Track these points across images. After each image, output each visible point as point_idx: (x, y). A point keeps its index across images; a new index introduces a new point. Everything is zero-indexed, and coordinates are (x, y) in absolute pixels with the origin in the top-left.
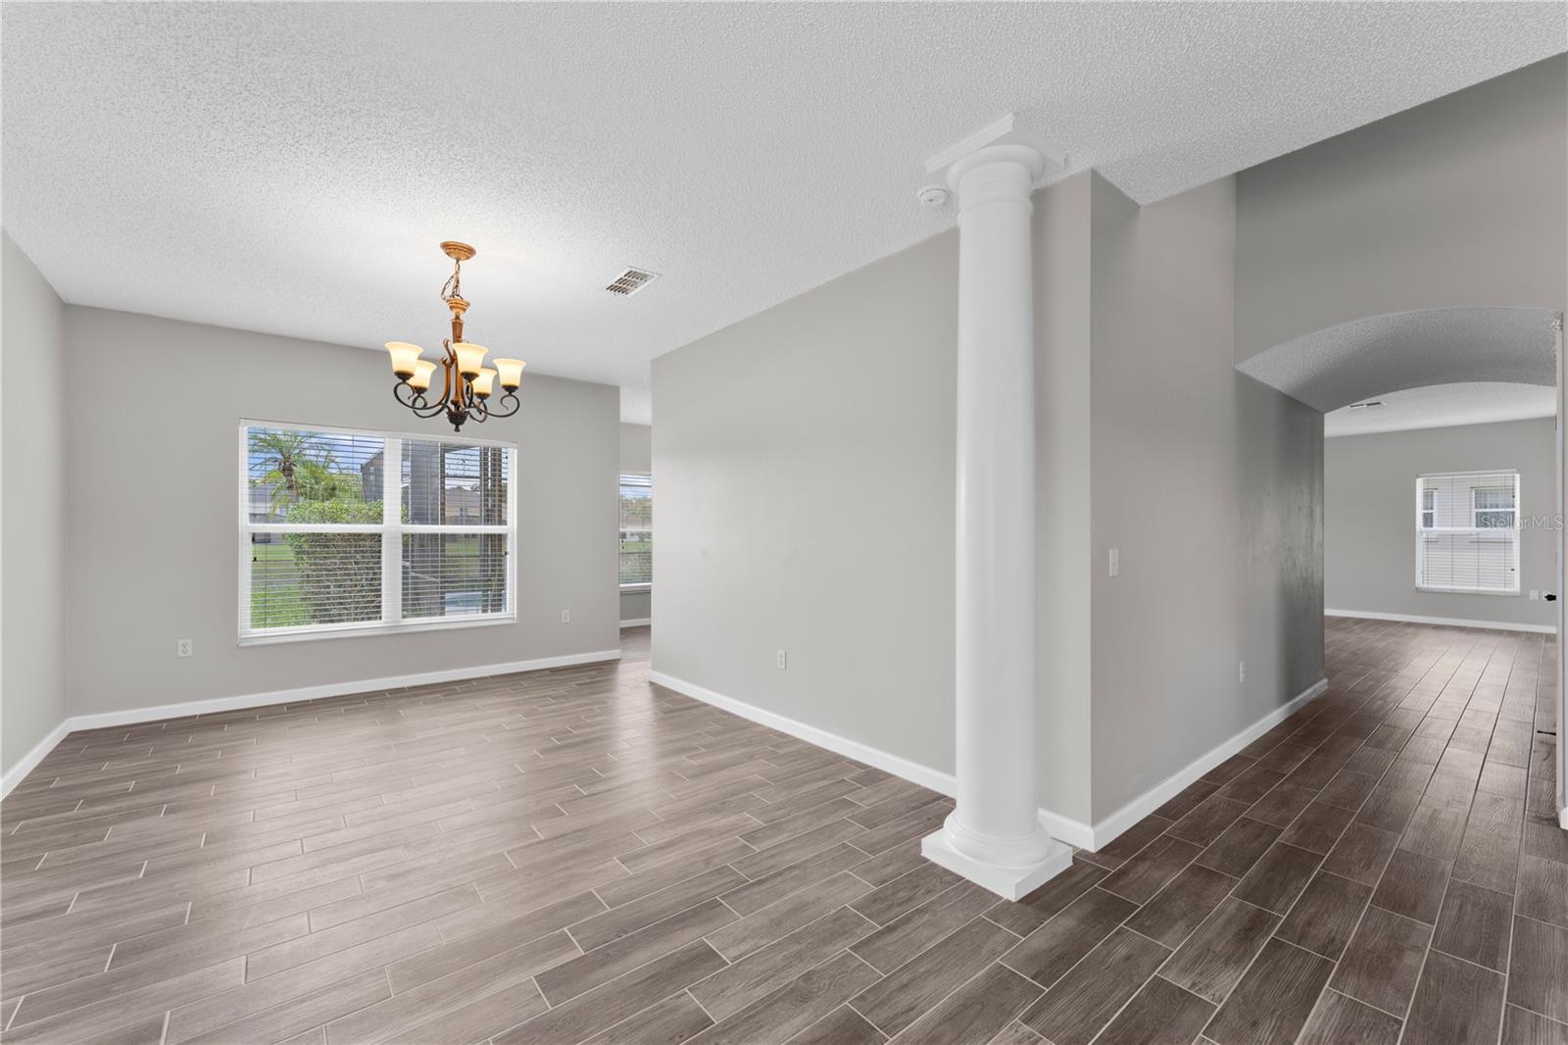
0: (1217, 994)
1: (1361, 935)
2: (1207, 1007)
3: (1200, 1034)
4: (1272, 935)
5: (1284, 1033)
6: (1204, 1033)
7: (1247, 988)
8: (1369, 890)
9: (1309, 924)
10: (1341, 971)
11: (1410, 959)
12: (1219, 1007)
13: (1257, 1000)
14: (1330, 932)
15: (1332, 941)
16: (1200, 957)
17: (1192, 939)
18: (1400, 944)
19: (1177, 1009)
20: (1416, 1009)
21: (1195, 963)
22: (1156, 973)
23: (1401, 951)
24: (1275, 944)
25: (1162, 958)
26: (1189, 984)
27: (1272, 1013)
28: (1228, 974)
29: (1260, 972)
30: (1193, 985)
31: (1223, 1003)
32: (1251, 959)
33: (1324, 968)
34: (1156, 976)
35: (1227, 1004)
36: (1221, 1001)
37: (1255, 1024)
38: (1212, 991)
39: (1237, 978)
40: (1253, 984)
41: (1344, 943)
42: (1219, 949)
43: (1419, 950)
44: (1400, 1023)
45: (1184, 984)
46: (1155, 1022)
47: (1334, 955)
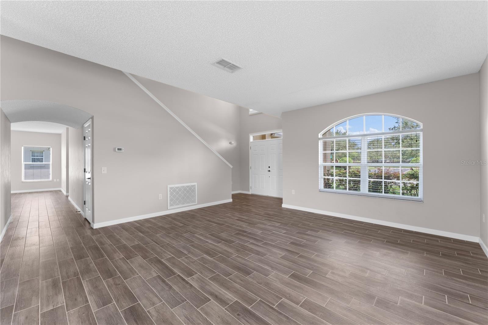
0: (62, 302)
1: (79, 268)
2: (62, 307)
3: (66, 312)
4: (61, 282)
5: (83, 295)
6: (67, 311)
7: (67, 295)
8: (72, 259)
9: (67, 273)
10: (82, 277)
11: (91, 265)
12: (65, 304)
13: (71, 295)
14: (73, 272)
15: (75, 273)
16: (49, 300)
17: (41, 298)
18: (87, 264)
19: (55, 314)
20: (100, 272)
21: (48, 302)
22: (40, 313)
23: (89, 265)
24: (64, 283)
25: (38, 309)
26: (52, 307)
27: (77, 294)
28: (59, 297)
29: (66, 290)
30: (53, 306)
31: (65, 303)
32: (62, 290)
33: (79, 279)
34: (41, 314)
35: (66, 302)
36: (64, 303)
37: (76, 300)
38: (60, 303)
39: (63, 296)
40: (67, 294)
41: (78, 271)
42: (51, 294)
43: (91, 263)
44: (100, 276)
45: (51, 308)
46: (53, 321)
47: (78, 274)
